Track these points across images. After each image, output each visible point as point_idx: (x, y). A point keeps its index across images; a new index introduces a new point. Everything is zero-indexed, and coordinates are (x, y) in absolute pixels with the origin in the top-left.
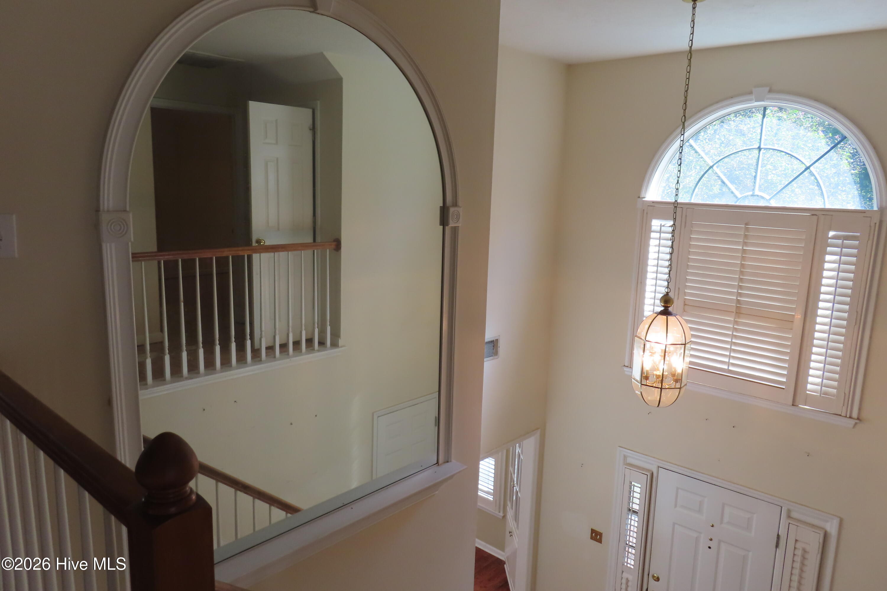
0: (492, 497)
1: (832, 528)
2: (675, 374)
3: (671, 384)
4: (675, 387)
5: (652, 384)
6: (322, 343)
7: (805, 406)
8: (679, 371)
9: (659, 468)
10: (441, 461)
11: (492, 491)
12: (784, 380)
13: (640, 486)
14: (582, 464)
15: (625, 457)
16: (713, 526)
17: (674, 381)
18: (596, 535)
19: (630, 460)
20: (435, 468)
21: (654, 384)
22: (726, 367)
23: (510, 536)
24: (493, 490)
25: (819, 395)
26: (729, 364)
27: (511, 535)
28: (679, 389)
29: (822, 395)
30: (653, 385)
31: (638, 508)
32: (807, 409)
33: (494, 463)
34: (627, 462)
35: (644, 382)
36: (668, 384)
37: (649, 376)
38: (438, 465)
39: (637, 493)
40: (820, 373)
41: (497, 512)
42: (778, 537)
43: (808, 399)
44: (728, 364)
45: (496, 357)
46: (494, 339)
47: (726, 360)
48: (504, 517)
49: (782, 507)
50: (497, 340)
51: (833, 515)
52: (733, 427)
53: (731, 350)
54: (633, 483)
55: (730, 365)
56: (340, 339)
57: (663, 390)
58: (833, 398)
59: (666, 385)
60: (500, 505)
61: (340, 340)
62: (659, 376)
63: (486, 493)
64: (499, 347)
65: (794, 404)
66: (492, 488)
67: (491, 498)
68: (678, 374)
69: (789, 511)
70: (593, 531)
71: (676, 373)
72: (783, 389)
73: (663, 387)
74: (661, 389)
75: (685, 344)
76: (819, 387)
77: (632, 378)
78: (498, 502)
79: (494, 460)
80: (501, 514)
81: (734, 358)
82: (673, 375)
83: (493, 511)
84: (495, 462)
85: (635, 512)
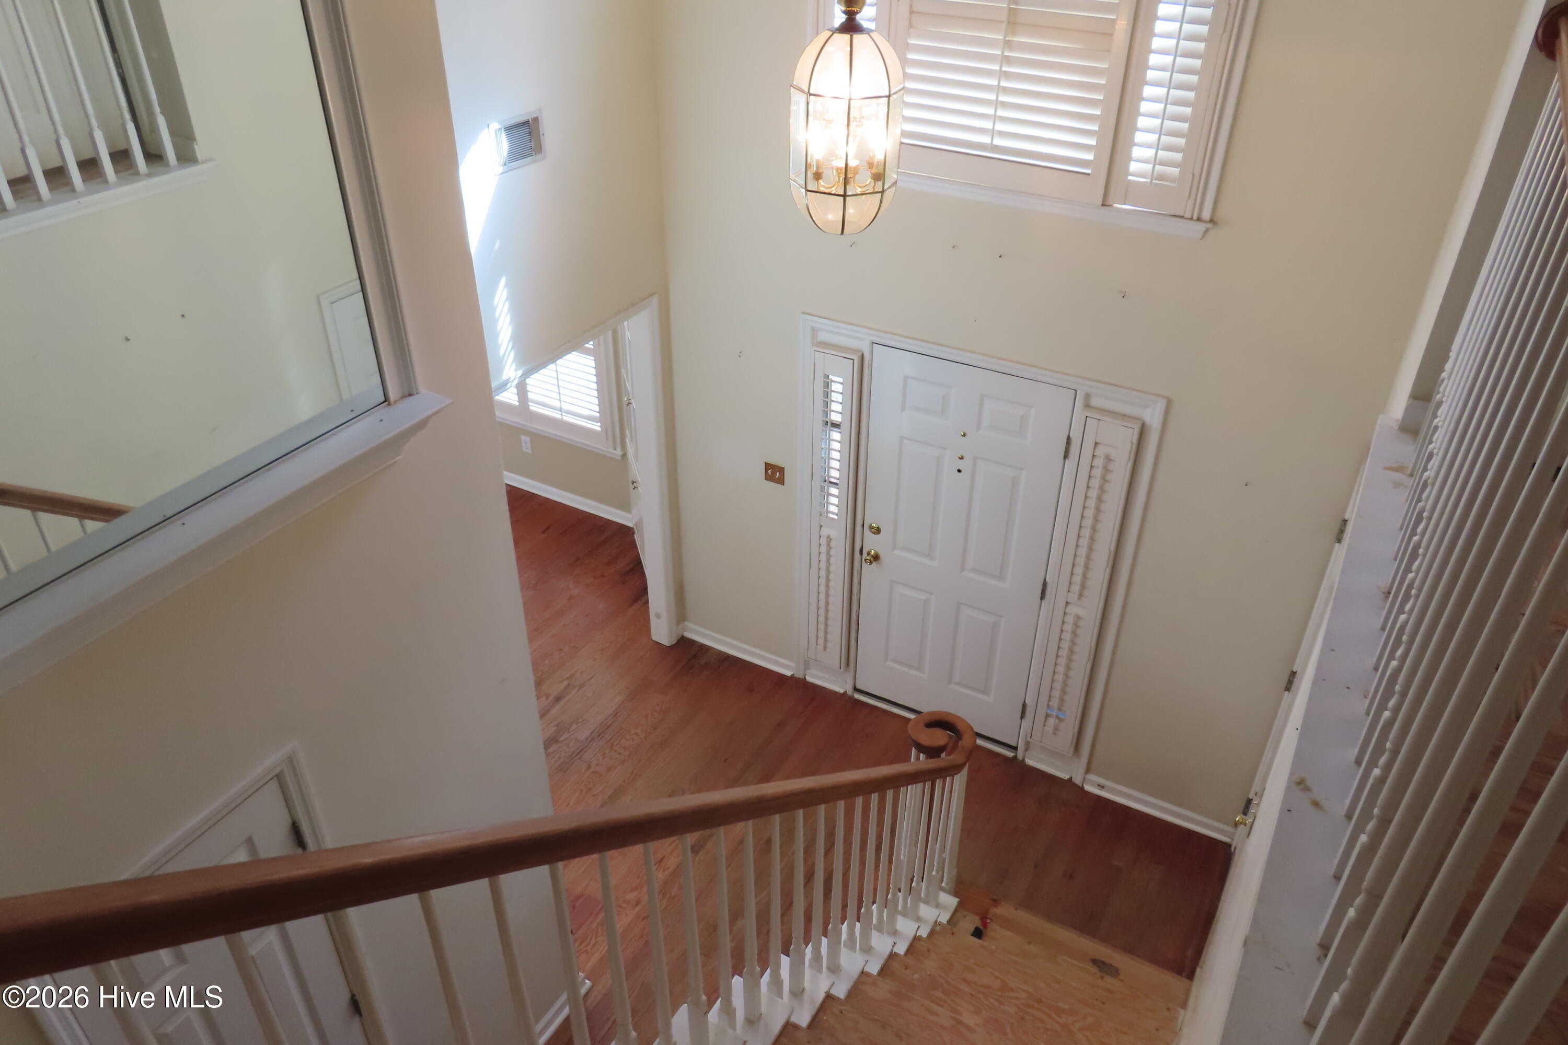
0: (599, 424)
1: (1153, 417)
2: (873, 164)
3: (867, 185)
4: (874, 189)
5: (828, 188)
6: (154, 156)
7: (1125, 204)
8: (880, 157)
9: (874, 345)
10: (392, 396)
11: (598, 415)
12: (1090, 157)
13: (841, 380)
14: (740, 353)
15: (814, 331)
16: (964, 435)
17: (871, 179)
18: (774, 473)
19: (823, 336)
20: (382, 412)
21: (834, 188)
22: (986, 140)
23: (634, 489)
24: (598, 412)
25: (1149, 180)
26: (993, 133)
27: (635, 487)
28: (880, 194)
29: (1154, 181)
30: (832, 191)
31: (840, 420)
32: (1125, 210)
33: (593, 364)
34: (818, 341)
35: (812, 186)
36: (861, 185)
37: (821, 171)
38: (389, 404)
39: (838, 392)
40: (1153, 137)
41: (611, 450)
42: (1069, 440)
43: (1131, 192)
44: (991, 134)
45: (539, 156)
46: (529, 117)
47: (988, 125)
48: (624, 456)
49: (1076, 391)
50: (536, 120)
51: (1156, 395)
52: (1000, 257)
53: (998, 104)
54: (831, 377)
55: (995, 135)
56: (197, 144)
57: (847, 198)
58: (1172, 184)
59: (858, 188)
60: (614, 437)
61: (196, 147)
62: (841, 169)
63: (589, 420)
64: (543, 135)
65: (1106, 204)
66: (597, 408)
67: (597, 427)
68: (878, 162)
69: (1088, 396)
70: (768, 466)
71: (874, 160)
72: (1087, 176)
73: (849, 193)
74: (844, 196)
75: (889, 97)
76: (1149, 165)
77: (790, 178)
78: (610, 433)
79: (593, 358)
80: (619, 452)
81: (1004, 119)
82: (871, 165)
83: (604, 448)
84: (595, 362)
85: (836, 425)
